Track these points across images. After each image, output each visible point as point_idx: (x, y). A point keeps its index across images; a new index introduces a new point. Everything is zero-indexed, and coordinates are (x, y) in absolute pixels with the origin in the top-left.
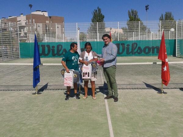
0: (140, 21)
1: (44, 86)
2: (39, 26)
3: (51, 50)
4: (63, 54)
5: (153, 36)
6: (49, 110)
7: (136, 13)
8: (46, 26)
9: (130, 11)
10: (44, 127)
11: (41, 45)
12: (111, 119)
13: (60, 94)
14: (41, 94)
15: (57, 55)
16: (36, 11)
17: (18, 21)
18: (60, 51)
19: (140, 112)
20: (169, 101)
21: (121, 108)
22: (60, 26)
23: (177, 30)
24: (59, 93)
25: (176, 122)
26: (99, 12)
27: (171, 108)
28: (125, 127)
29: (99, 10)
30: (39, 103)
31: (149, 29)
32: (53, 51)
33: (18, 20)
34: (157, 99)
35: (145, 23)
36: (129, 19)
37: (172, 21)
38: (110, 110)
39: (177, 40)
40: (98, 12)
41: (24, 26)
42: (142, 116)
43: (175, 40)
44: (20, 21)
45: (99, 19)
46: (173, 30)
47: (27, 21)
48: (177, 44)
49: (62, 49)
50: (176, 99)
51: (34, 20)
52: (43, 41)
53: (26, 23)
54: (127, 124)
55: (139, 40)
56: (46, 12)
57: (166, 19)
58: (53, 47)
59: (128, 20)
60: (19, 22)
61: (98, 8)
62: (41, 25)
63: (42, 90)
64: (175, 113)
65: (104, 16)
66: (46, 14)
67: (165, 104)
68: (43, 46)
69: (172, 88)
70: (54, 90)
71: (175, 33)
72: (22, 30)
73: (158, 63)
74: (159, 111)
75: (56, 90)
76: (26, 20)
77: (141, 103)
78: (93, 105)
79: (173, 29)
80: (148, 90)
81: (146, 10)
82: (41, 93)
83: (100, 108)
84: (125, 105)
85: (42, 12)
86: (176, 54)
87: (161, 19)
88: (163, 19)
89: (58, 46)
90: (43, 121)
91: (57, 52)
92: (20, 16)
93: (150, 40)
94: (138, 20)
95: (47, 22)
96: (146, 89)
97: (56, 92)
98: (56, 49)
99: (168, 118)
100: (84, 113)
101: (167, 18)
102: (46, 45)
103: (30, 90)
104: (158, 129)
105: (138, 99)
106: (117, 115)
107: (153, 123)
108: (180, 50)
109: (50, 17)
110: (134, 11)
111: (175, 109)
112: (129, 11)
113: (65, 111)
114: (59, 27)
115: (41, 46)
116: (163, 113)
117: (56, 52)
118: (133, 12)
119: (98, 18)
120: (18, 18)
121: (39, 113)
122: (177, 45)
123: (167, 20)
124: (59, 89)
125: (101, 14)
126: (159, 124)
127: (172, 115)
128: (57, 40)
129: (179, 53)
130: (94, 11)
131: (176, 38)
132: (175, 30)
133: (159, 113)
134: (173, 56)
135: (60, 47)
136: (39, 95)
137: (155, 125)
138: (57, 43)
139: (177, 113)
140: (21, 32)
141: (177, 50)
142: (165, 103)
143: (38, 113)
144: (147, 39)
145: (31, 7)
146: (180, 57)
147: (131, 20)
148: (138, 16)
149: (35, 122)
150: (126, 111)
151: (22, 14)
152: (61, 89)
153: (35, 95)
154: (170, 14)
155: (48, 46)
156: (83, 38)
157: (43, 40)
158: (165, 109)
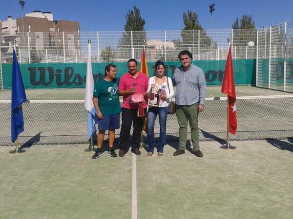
0: (201, 29)
1: (34, 137)
2: (38, 37)
3: (55, 77)
4: (76, 84)
5: (221, 53)
6: (32, 183)
7: (196, 17)
8: (50, 36)
9: (187, 14)
10: (17, 214)
11: (39, 68)
12: (137, 196)
13: (58, 152)
14: (25, 153)
15: (65, 84)
16: (34, 12)
17: (3, 29)
18: (70, 78)
19: (188, 181)
20: (237, 162)
21: (157, 176)
22: (72, 36)
23: (257, 44)
24: (57, 150)
25: (247, 199)
26: (136, 15)
27: (240, 174)
28: (160, 210)
29: (137, 11)
30: (18, 169)
31: (216, 43)
32: (59, 77)
33: (3, 27)
34: (219, 158)
35: (210, 33)
36: (184, 26)
37: (252, 31)
38: (139, 179)
39: (257, 61)
40: (134, 14)
41: (13, 37)
42: (190, 190)
43: (255, 60)
44: (6, 28)
45: (137, 26)
46: (251, 44)
47: (18, 29)
48: (257, 66)
49: (74, 75)
50: (250, 158)
51: (29, 26)
52: (42, 62)
53: (16, 31)
54: (164, 205)
55: (199, 60)
56: (50, 13)
57: (243, 26)
58: (59, 71)
59: (183, 28)
60: (5, 30)
61: (135, 8)
62: (41, 34)
63: (29, 144)
64: (246, 183)
65: (144, 21)
66: (50, 17)
67: (231, 167)
68: (42, 70)
69: (244, 140)
70: (48, 144)
71: (256, 49)
72: (10, 43)
73: (222, 99)
74: (220, 180)
75: (53, 144)
76: (16, 26)
77: (193, 165)
78: (111, 171)
79: (252, 42)
80: (207, 142)
81: (211, 11)
82: (24, 151)
83: (122, 176)
84: (166, 171)
85: (43, 13)
86: (257, 83)
87: (235, 27)
88: (238, 26)
89: (67, 70)
90: (18, 202)
91: (65, 79)
92: (7, 20)
93: (216, 59)
94: (199, 28)
95: (52, 30)
96: (203, 141)
97: (52, 148)
98: (63, 74)
99: (233, 193)
100: (92, 186)
101: (245, 26)
102: (46, 69)
103: (8, 145)
104: (215, 214)
105: (188, 158)
106: (149, 189)
107: (207, 203)
108: (262, 76)
109: (56, 22)
110: (192, 13)
111: (246, 176)
112: (184, 14)
113: (61, 183)
114: (71, 38)
115: (38, 70)
116: (227, 184)
117: (63, 79)
118: (190, 15)
119: (135, 24)
120: (3, 23)
121: (14, 188)
122: (258, 68)
123: (245, 28)
124: (57, 144)
125: (140, 18)
126: (218, 204)
127: (240, 187)
128: (65, 60)
129: (261, 80)
130: (128, 13)
131: (256, 56)
132: (256, 45)
133: (219, 184)
134: (252, 86)
135: (70, 71)
136: (21, 154)
137: (210, 206)
138: (65, 64)
139: (248, 183)
140: (8, 45)
141: (258, 76)
142: (231, 165)
143: (11, 188)
144: (212, 59)
145: (23, 5)
146: (262, 88)
147: (187, 29)
148: (198, 22)
149: (4, 205)
150: (166, 181)
151: (11, 17)
152: (62, 144)
153: (13, 155)
154: (250, 19)
155: (50, 70)
156: (109, 56)
157: (41, 60)
158: (229, 175)
